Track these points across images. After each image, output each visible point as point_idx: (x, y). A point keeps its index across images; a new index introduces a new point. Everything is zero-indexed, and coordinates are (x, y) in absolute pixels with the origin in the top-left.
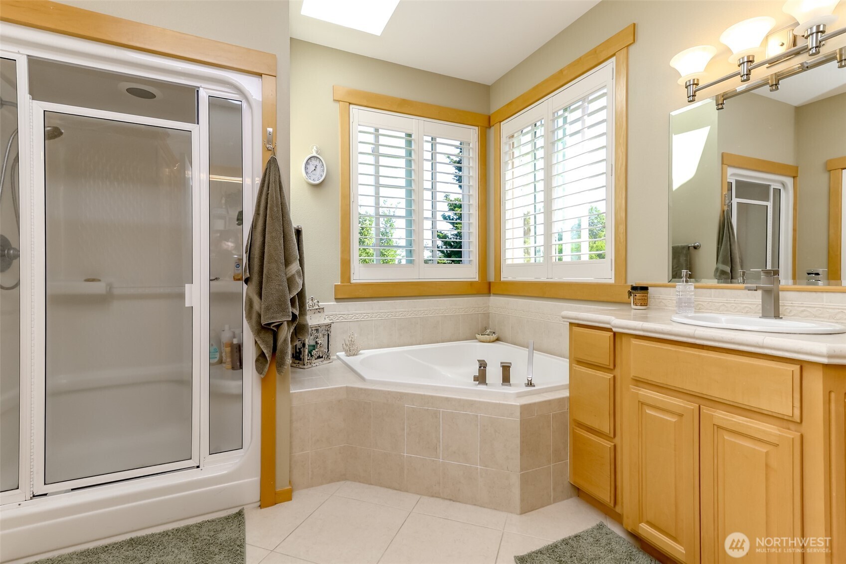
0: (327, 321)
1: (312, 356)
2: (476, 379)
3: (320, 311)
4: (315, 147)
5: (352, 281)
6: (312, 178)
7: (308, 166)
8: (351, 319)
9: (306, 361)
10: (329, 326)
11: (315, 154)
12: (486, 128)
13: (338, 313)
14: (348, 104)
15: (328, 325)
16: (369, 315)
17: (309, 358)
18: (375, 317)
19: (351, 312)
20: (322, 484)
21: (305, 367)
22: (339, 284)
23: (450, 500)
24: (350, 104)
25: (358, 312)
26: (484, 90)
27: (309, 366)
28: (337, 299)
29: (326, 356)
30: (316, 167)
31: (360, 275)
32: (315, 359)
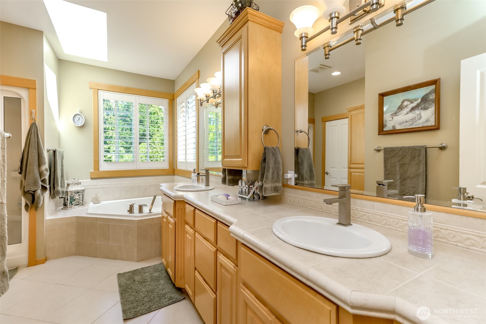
0: (83, 188)
1: (72, 204)
2: (128, 211)
3: (78, 184)
4: (79, 109)
5: (100, 170)
6: (77, 124)
7: (75, 118)
8: (99, 187)
9: (68, 206)
10: (84, 191)
11: (79, 113)
12: (172, 99)
13: (92, 185)
14: (97, 90)
15: (82, 190)
16: (109, 185)
17: (70, 205)
18: (112, 186)
19: (99, 184)
20: (63, 257)
21: (68, 209)
22: (93, 171)
23: (113, 259)
24: (98, 89)
25: (102, 184)
26: (172, 83)
27: (70, 208)
28: (92, 179)
29: (81, 204)
30: (79, 119)
31: (104, 167)
32: (74, 206)
